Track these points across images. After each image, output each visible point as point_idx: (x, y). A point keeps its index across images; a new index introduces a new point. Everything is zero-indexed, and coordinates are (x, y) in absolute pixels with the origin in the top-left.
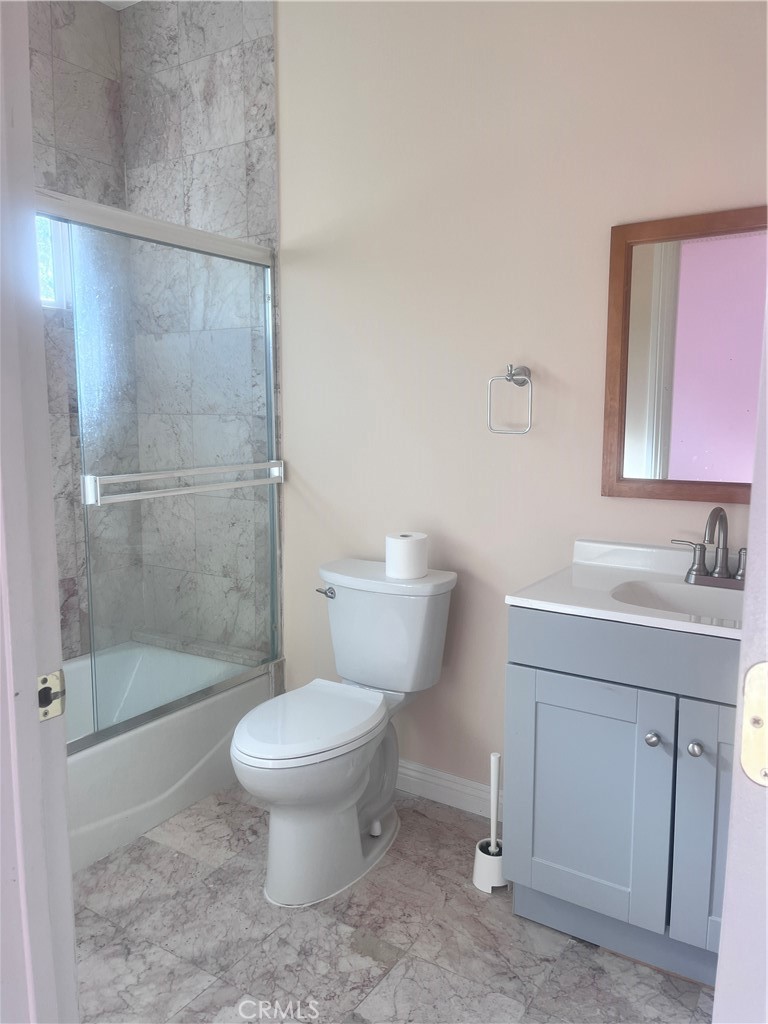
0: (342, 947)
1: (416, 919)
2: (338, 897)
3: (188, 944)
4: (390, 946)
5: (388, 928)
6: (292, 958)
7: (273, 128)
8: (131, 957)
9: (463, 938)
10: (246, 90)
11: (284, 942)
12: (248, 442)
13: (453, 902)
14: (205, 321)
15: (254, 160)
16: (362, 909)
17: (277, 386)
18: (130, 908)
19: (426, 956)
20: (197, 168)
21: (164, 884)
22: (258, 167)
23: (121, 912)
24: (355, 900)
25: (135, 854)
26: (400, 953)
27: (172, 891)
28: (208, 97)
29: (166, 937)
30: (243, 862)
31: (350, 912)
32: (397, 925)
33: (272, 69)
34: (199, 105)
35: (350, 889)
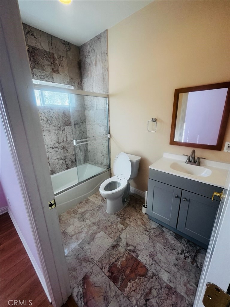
0: (119, 223)
1: (131, 218)
2: (118, 213)
3: (93, 220)
4: (127, 223)
5: (126, 219)
6: (110, 224)
7: (108, 70)
8: (84, 222)
9: (139, 222)
10: (102, 62)
11: (109, 221)
12: (104, 130)
13: (138, 215)
14: (97, 108)
15: (104, 76)
16: (122, 215)
17: (109, 120)
18: (85, 212)
19: (132, 226)
20: (94, 78)
21: (90, 207)
22: (105, 78)
23: (83, 212)
24: (121, 213)
25: (86, 201)
26: (128, 225)
27: (91, 209)
28: (96, 64)
29: (90, 218)
30: (103, 204)
31: (120, 216)
32: (128, 219)
33: (107, 58)
34: (94, 66)
35: (121, 211)
